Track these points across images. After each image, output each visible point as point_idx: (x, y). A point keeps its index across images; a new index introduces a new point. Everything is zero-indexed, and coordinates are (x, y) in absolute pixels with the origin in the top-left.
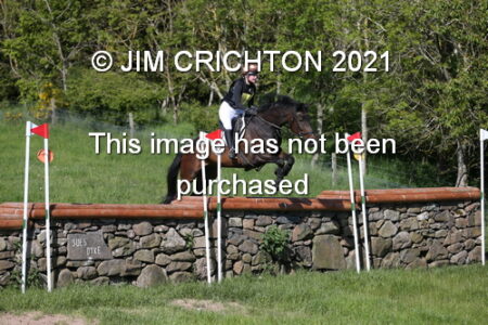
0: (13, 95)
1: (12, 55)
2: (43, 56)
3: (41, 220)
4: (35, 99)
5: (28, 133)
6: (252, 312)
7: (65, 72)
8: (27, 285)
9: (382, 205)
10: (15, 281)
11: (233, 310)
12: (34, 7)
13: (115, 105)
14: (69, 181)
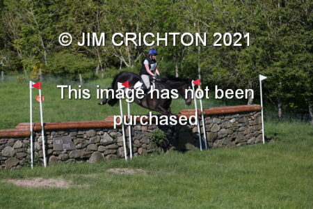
0: (20, 68)
1: (18, 47)
2: (34, 47)
3: (39, 131)
4: (31, 69)
5: (31, 87)
6: (149, 173)
7: (45, 54)
8: (34, 164)
9: (211, 116)
10: (28, 163)
11: (139, 173)
12: (28, 23)
13: (72, 70)
14: (51, 110)
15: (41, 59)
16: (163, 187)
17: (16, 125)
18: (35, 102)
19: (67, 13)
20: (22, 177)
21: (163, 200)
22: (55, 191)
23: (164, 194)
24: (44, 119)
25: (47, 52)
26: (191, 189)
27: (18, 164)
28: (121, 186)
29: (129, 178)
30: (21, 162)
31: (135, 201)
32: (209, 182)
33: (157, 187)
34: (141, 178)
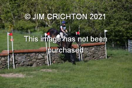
0: (3, 27)
1: (2, 18)
2: (9, 18)
3: (12, 54)
4: (8, 28)
5: (8, 35)
6: (58, 71)
7: (14, 21)
8: (9, 68)
10: (7, 67)
11: (54, 71)
12: (7, 8)
13: (25, 28)
14: (17, 45)
15: (12, 23)
16: (64, 77)
17: (2, 51)
18: (10, 41)
19: (23, 4)
20: (4, 73)
21: (64, 82)
22: (18, 79)
23: (65, 80)
24: (13, 49)
25: (15, 20)
26: (76, 78)
27: (3, 67)
28: (46, 77)
29: (49, 73)
30: (4, 67)
31: (52, 83)
32: (84, 75)
33: (61, 77)
34: (55, 73)
